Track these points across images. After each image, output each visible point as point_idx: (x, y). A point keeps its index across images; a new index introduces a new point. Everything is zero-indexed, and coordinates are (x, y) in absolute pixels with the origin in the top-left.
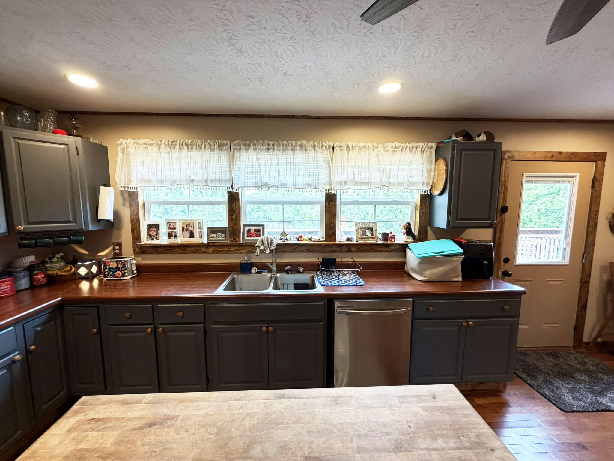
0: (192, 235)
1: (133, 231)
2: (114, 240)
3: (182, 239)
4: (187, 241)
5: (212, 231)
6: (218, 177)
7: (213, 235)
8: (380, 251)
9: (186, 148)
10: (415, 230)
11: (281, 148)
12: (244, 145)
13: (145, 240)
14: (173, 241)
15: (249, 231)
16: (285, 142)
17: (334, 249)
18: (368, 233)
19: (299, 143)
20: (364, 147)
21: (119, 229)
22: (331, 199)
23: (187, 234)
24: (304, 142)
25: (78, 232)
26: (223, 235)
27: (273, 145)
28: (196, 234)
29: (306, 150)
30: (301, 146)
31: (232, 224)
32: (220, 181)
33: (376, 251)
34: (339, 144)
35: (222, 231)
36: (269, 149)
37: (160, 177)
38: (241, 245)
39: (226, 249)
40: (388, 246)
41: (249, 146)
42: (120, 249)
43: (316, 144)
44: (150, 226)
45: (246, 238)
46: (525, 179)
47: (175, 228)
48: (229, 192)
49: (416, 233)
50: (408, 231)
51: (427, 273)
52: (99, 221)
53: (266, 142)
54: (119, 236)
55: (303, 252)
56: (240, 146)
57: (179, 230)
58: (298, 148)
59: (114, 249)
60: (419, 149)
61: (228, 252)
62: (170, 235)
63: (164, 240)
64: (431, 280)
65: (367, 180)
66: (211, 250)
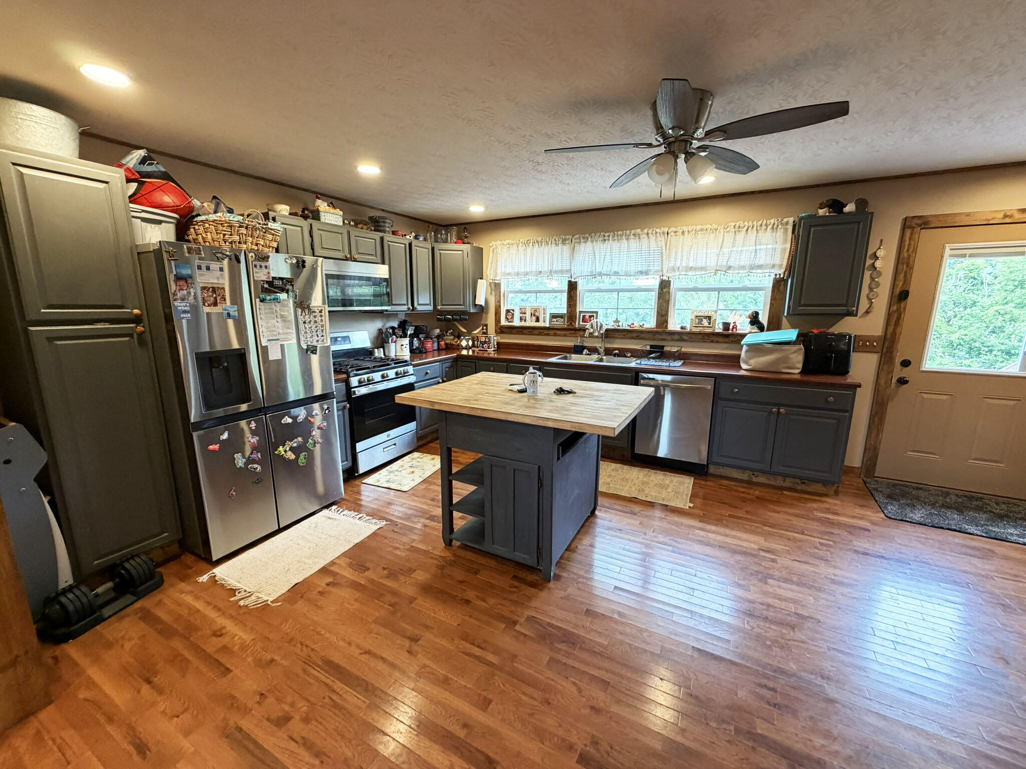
0: (538, 320)
1: (496, 314)
2: (483, 322)
3: (530, 323)
4: (535, 324)
5: (554, 316)
6: (560, 269)
7: (554, 320)
9: (537, 245)
11: (616, 238)
13: (504, 322)
14: (523, 324)
15: (584, 316)
16: (620, 233)
18: (705, 322)
19: (633, 232)
21: (487, 313)
22: (665, 285)
23: (534, 318)
24: (639, 231)
25: (464, 313)
26: (562, 320)
27: (609, 236)
28: (541, 319)
30: (634, 235)
31: (570, 310)
32: (562, 272)
34: (675, 229)
35: (561, 316)
36: (605, 240)
37: (517, 271)
38: (576, 330)
39: (564, 333)
41: (588, 238)
42: (487, 329)
43: (650, 232)
44: (508, 311)
45: (581, 323)
46: (948, 252)
47: (525, 313)
48: (570, 282)
50: (755, 320)
51: (752, 361)
52: (476, 305)
53: (602, 234)
54: (486, 320)
55: (632, 338)
56: (580, 239)
57: (528, 315)
58: (632, 237)
59: (483, 329)
60: (770, 227)
61: (565, 335)
62: (521, 319)
63: (517, 323)
66: (552, 332)
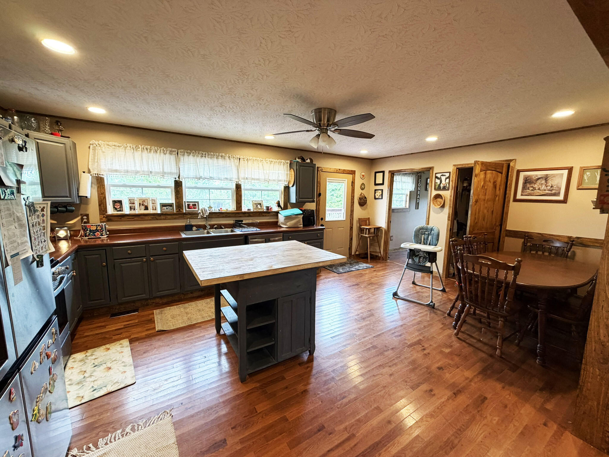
1: (100, 205)
2: (82, 212)
3: (139, 211)
4: (143, 212)
6: (169, 171)
8: (265, 216)
10: (282, 205)
11: (210, 156)
12: (187, 153)
14: (133, 212)
15: (188, 205)
17: (241, 215)
18: (259, 206)
19: (220, 154)
20: (256, 160)
22: (238, 187)
23: (143, 207)
24: (223, 154)
25: (69, 204)
27: (205, 154)
28: (150, 207)
29: (224, 158)
31: (178, 201)
33: (263, 216)
34: (243, 157)
36: (202, 156)
40: (269, 213)
41: (190, 153)
42: (88, 219)
43: (230, 156)
44: (115, 202)
45: (187, 210)
46: (327, 181)
47: (134, 204)
48: (176, 181)
49: (282, 206)
50: (279, 205)
51: (288, 224)
52: (79, 196)
53: (201, 152)
54: (86, 209)
55: (223, 217)
56: (184, 153)
57: (137, 205)
59: (82, 219)
60: (282, 163)
61: (175, 219)
62: (130, 208)
64: (290, 226)
65: (258, 178)
66: (162, 217)
